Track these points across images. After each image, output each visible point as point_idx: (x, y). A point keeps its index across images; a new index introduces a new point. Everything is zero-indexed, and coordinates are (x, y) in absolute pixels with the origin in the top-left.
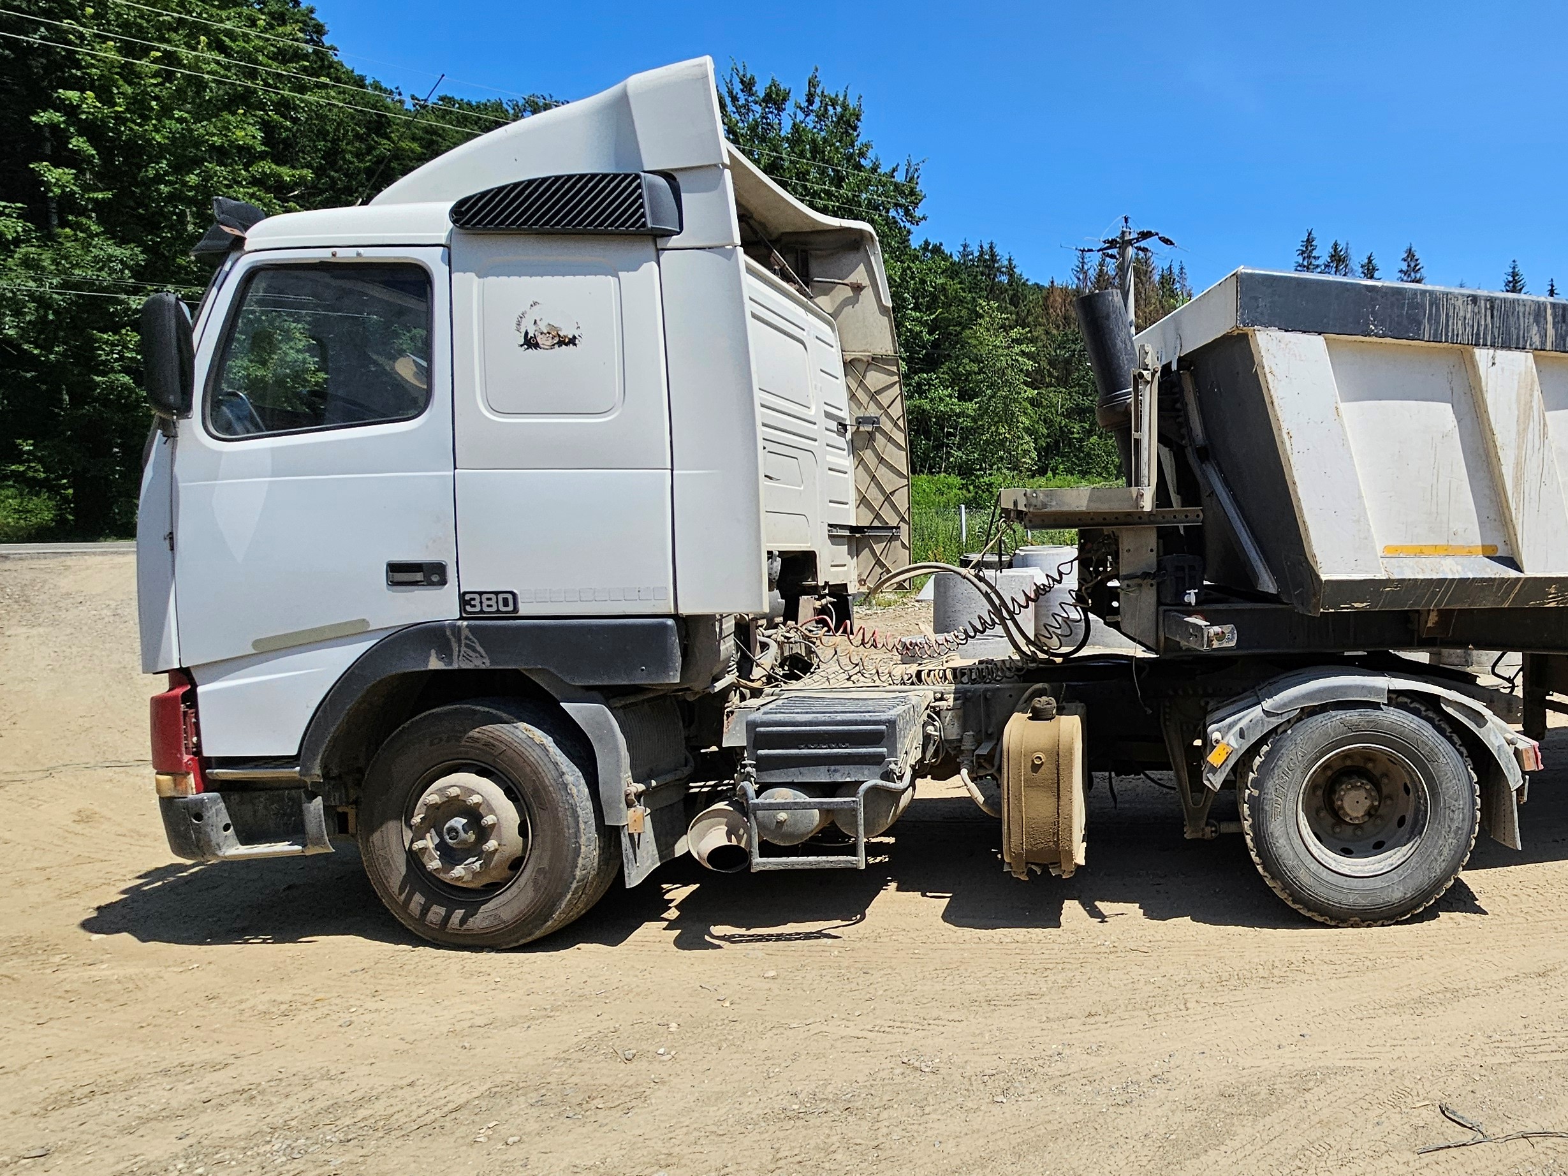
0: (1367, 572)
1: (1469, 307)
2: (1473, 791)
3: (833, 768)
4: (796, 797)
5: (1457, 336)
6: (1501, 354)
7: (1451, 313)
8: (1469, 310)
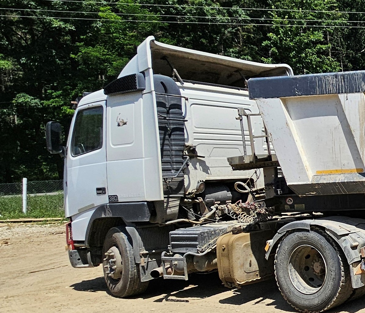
0: (304, 181)
1: (334, 79)
2: (339, 264)
3: (187, 248)
4: (180, 257)
5: (330, 91)
6: (350, 95)
7: (327, 83)
8: (334, 81)
